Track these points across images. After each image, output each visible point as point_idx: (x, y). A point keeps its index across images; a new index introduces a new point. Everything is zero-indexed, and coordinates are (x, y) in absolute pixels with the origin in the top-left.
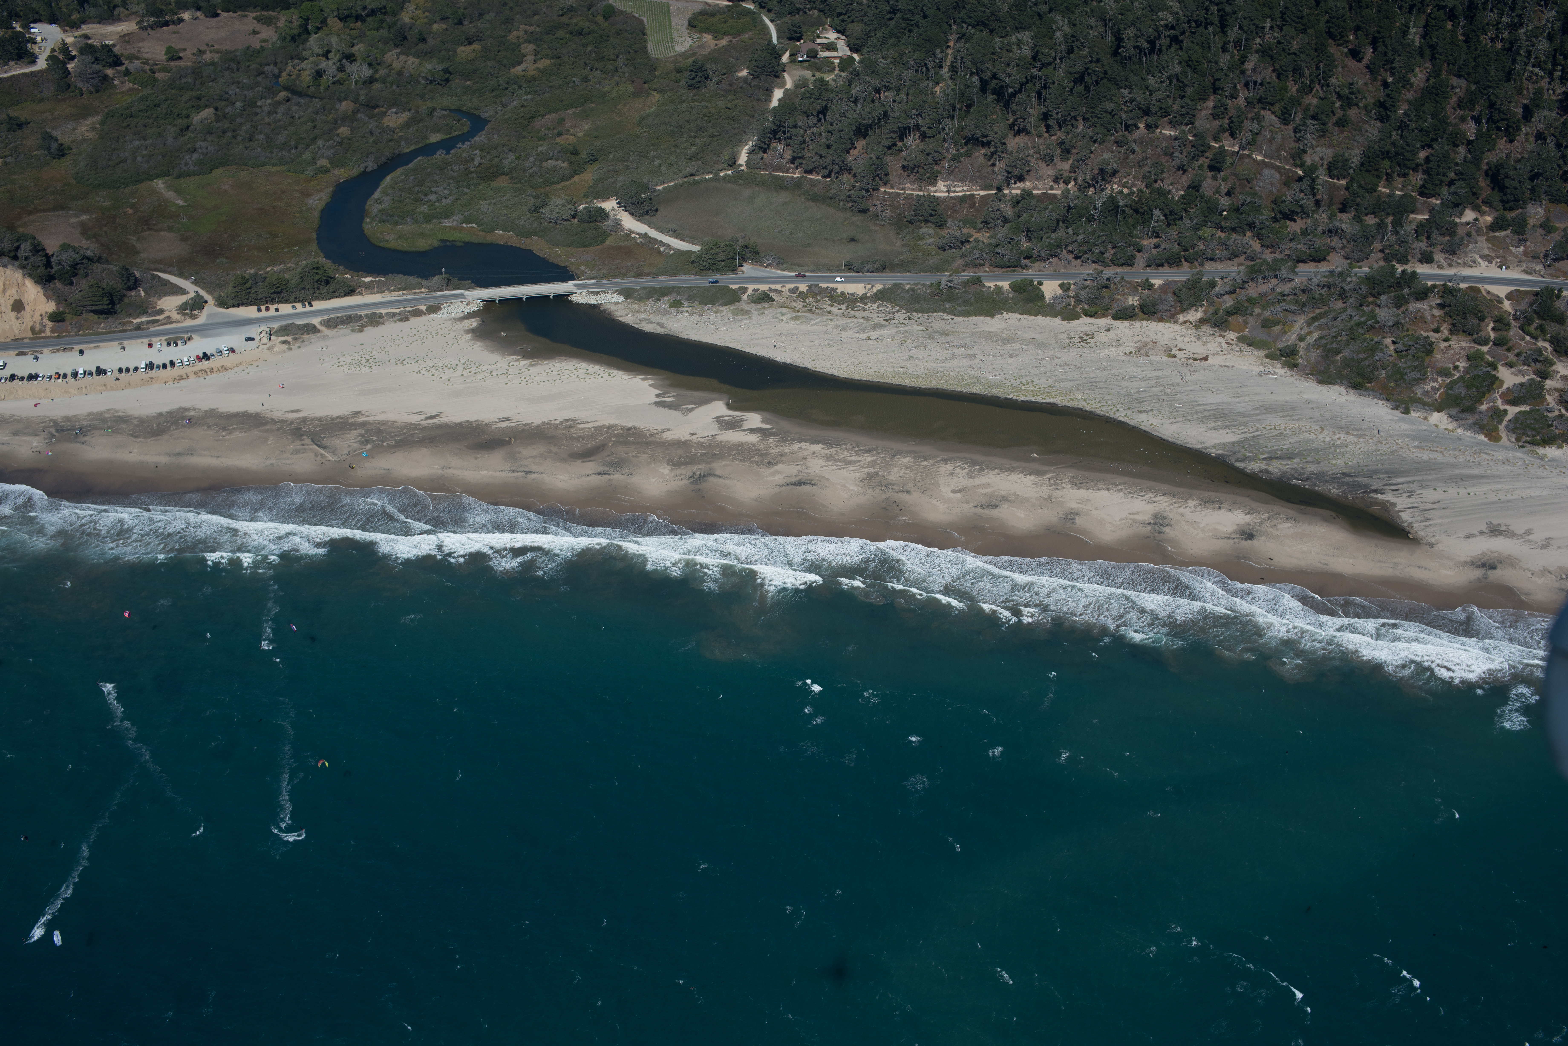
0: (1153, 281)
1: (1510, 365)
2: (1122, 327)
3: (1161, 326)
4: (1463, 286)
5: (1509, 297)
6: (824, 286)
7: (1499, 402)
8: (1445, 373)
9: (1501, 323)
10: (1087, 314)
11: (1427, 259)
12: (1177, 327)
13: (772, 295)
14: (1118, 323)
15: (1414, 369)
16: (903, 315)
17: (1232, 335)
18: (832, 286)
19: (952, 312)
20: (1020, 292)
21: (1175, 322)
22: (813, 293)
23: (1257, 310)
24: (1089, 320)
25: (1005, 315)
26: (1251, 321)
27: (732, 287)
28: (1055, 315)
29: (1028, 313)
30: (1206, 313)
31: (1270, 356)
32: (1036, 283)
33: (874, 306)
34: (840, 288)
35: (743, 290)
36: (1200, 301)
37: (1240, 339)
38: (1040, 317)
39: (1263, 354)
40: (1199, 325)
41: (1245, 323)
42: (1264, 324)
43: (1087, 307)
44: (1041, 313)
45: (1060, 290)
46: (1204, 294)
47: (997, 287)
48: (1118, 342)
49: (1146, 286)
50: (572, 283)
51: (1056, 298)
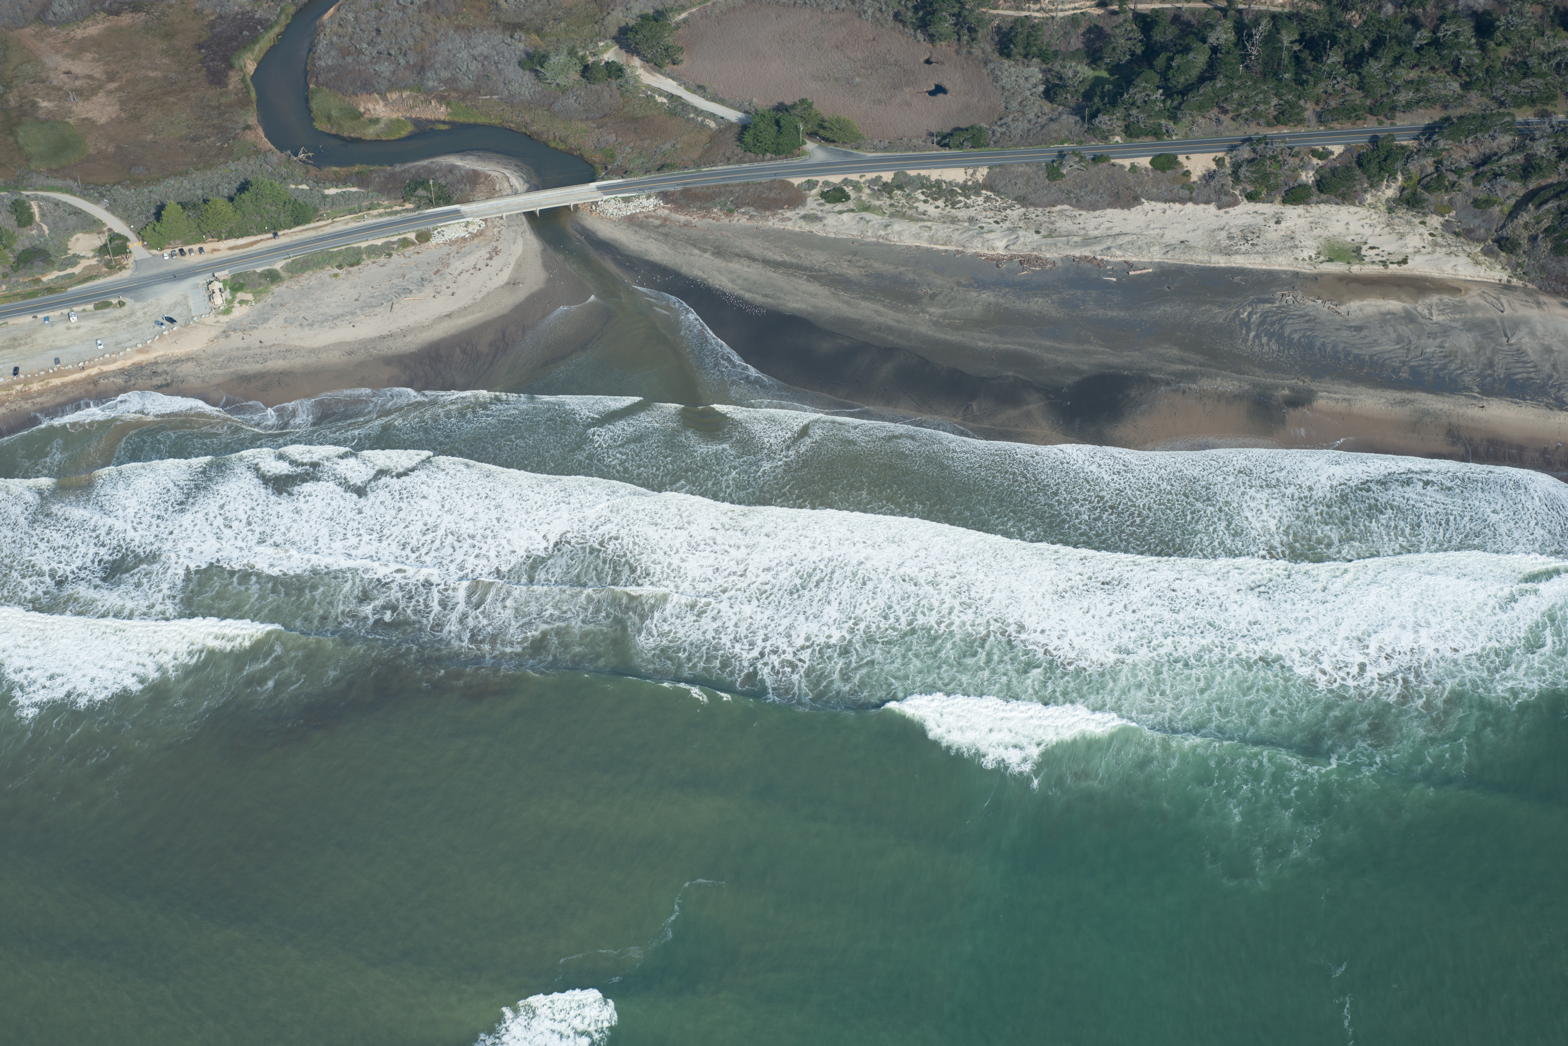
2: (1294, 217)
10: (1250, 198)
12: (1364, 212)
14: (1288, 211)
16: (1017, 212)
17: (1435, 221)
18: (923, 173)
19: (1079, 204)
20: (1163, 170)
21: (1361, 204)
22: (900, 184)
23: (1466, 183)
24: (1251, 207)
25: (1147, 205)
26: (1459, 197)
27: (796, 181)
28: (1207, 202)
29: (1174, 201)
30: (1402, 189)
31: (1486, 252)
32: (1181, 158)
33: (980, 200)
34: (934, 174)
35: (812, 185)
36: (1393, 176)
37: (1446, 225)
38: (1190, 205)
39: (1477, 249)
40: (1392, 207)
41: (1451, 203)
42: (1476, 203)
43: (1250, 189)
44: (1190, 199)
45: (1213, 166)
46: (1399, 165)
47: (1133, 167)
48: (1292, 240)
49: (1322, 154)
50: (594, 185)
51: (1208, 176)
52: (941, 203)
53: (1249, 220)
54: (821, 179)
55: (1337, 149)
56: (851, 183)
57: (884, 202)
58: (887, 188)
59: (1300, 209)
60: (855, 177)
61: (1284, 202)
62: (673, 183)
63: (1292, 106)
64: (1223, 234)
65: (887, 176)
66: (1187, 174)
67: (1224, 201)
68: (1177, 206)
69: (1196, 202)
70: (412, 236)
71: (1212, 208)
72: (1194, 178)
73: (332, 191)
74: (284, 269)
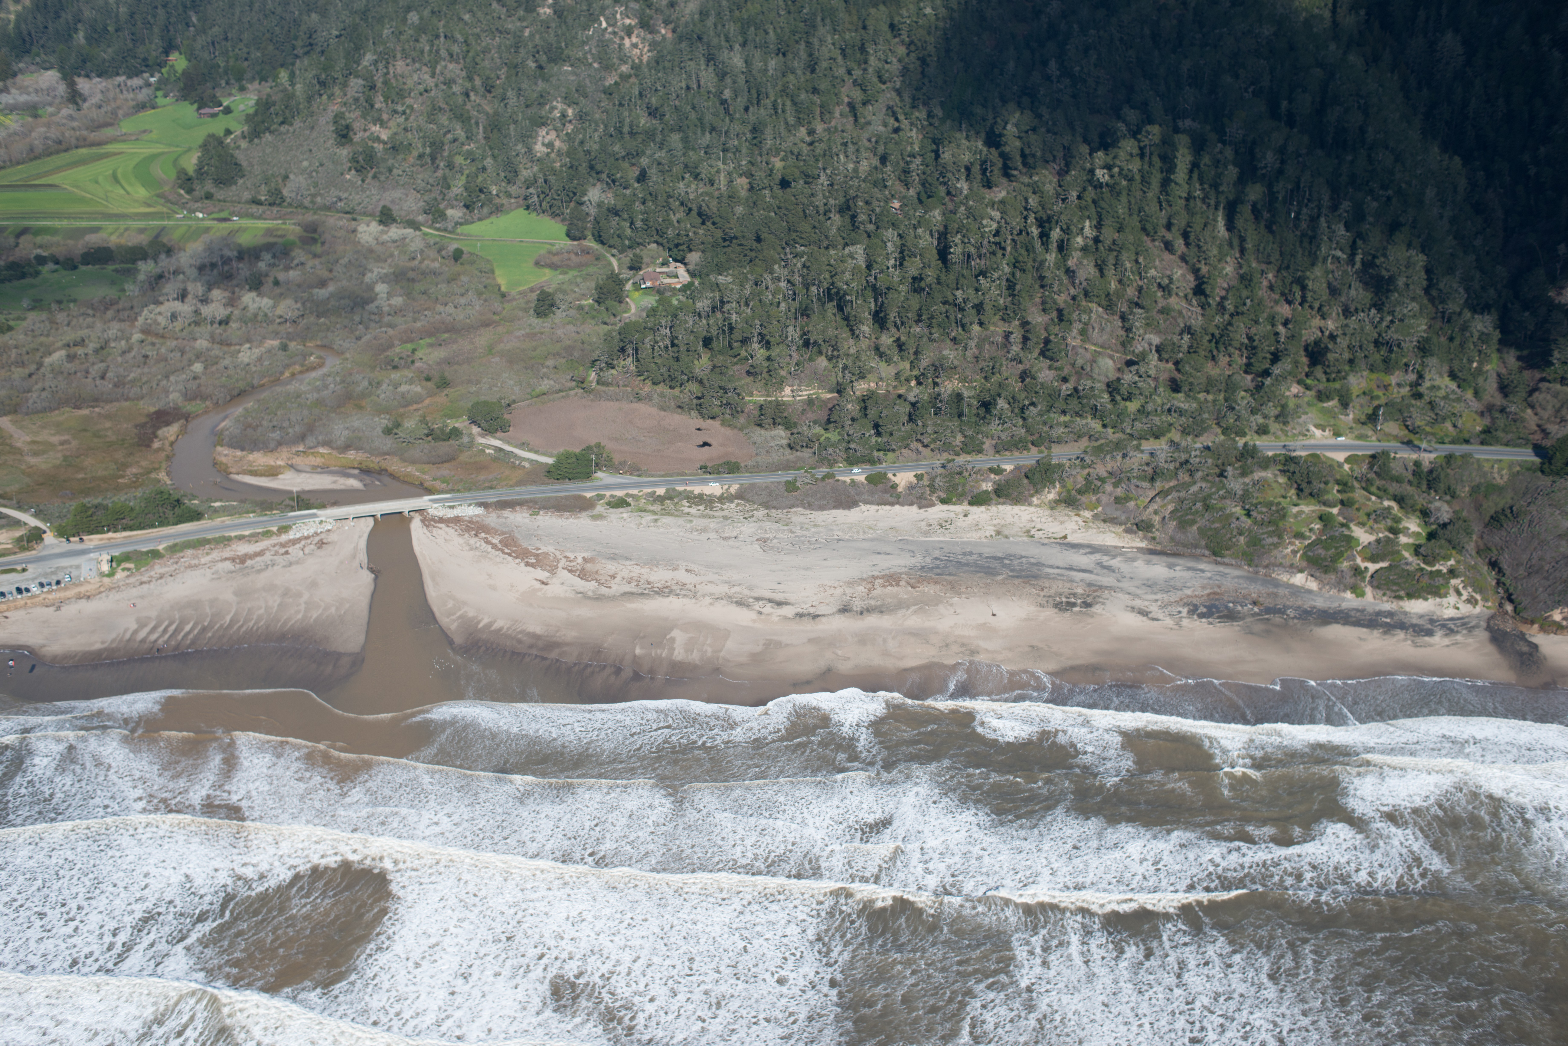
0: (1004, 467)
1: (1362, 524)
2: (979, 513)
3: (1017, 509)
4: (1303, 454)
5: (1347, 460)
6: (680, 488)
7: (1359, 560)
8: (1299, 536)
9: (1344, 485)
10: (944, 501)
11: (1262, 431)
12: (1032, 509)
13: (630, 500)
14: (974, 509)
15: (1271, 534)
16: (762, 512)
17: (1088, 514)
18: (689, 488)
19: (810, 507)
20: (876, 484)
21: (1030, 504)
22: (670, 496)
23: (1109, 488)
24: (945, 507)
25: (863, 507)
26: (1104, 499)
27: (588, 495)
28: (911, 504)
29: (885, 504)
30: (1060, 494)
31: (1128, 531)
32: (890, 475)
33: (733, 506)
34: (697, 490)
35: (600, 497)
36: (1053, 483)
37: (1096, 517)
38: (897, 507)
39: (1120, 529)
40: (1054, 505)
41: (1098, 501)
42: (1118, 500)
43: (943, 495)
44: (898, 503)
45: (914, 481)
46: (1056, 476)
47: (852, 481)
48: (977, 526)
49: (998, 471)
50: (427, 498)
51: (911, 488)
52: (702, 508)
53: (944, 515)
54: (608, 493)
55: (1009, 467)
56: (632, 496)
57: (657, 507)
58: (661, 499)
59: (983, 508)
60: (635, 492)
61: (971, 504)
62: (491, 497)
63: (972, 438)
64: (923, 524)
65: (661, 491)
66: (894, 486)
67: (923, 503)
68: (888, 507)
69: (902, 505)
70: (275, 529)
71: (914, 508)
72: (900, 489)
73: (217, 504)
74: (166, 549)
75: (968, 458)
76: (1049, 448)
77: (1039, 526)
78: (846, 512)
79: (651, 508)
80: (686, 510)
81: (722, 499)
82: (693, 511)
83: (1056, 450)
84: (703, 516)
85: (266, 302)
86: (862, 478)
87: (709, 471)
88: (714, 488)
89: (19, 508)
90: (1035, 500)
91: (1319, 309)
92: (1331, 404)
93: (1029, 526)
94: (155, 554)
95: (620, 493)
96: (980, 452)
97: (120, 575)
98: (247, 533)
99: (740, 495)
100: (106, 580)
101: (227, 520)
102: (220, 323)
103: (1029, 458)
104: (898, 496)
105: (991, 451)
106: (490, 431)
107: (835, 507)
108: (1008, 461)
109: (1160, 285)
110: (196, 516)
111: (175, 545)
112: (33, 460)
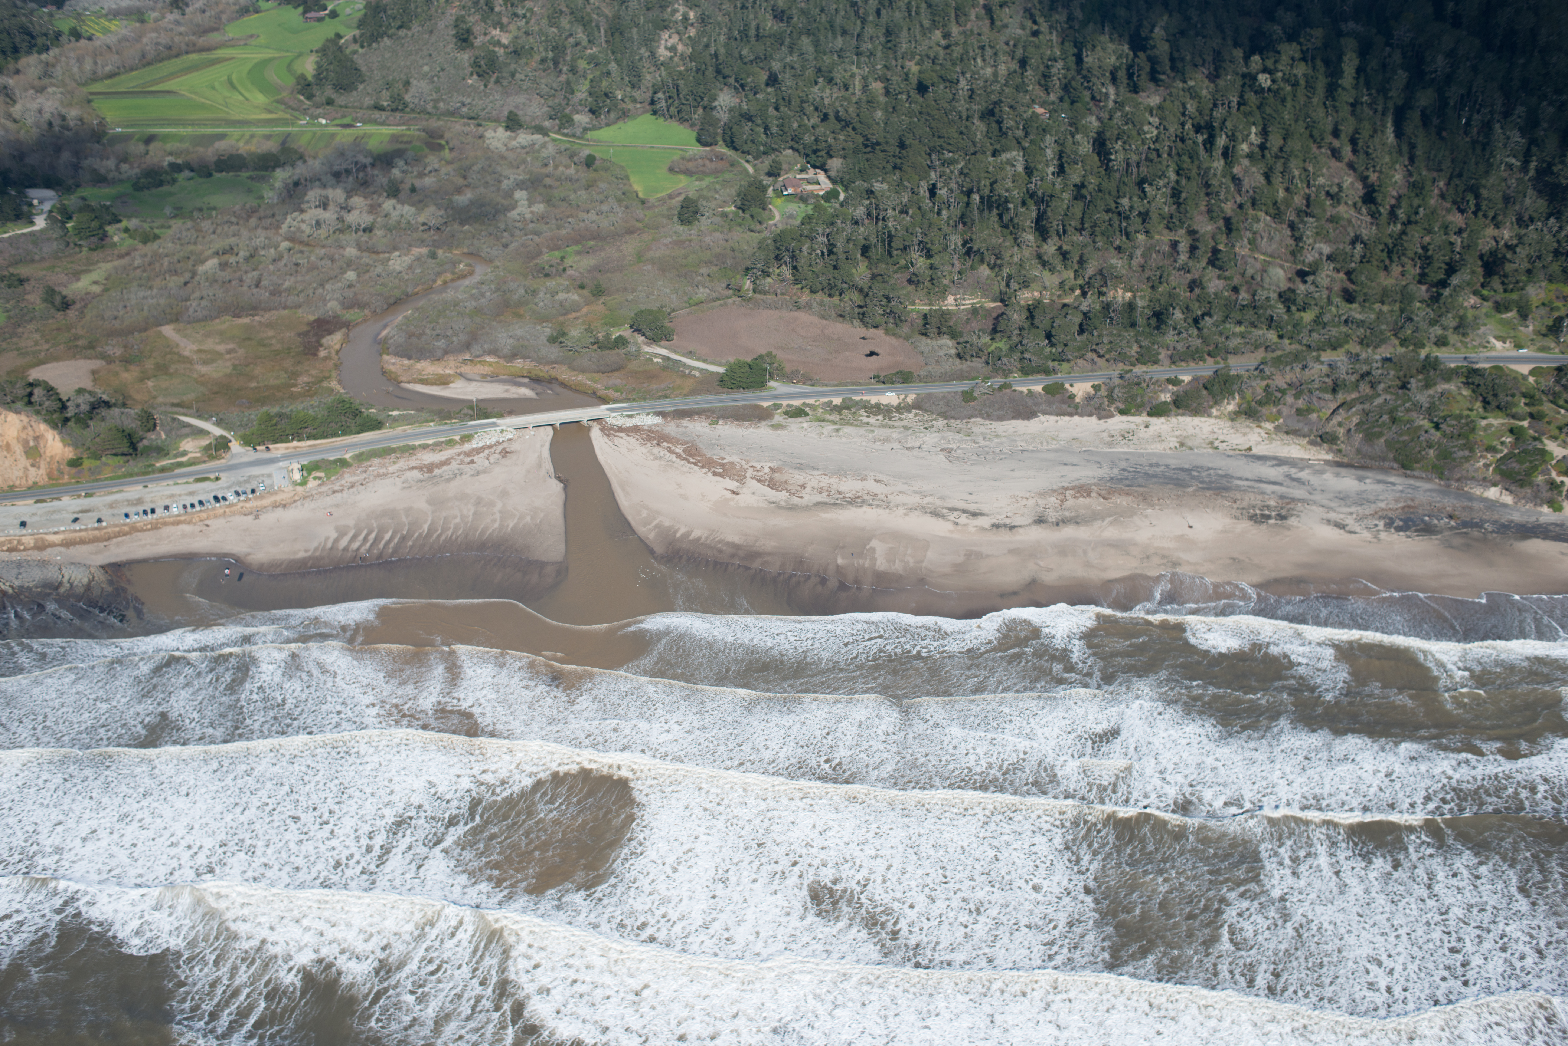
0: (1181, 378)
1: (1554, 438)
2: (1159, 424)
3: (1197, 421)
4: (1487, 366)
5: (1532, 372)
6: (857, 398)
7: (1554, 474)
8: (1491, 449)
9: (1531, 398)
10: (1123, 412)
11: (1442, 342)
12: (1212, 421)
13: (807, 410)
14: (1154, 420)
15: (1463, 447)
16: (941, 422)
17: (1269, 426)
18: (865, 398)
19: (988, 417)
20: (1053, 395)
21: (1209, 416)
22: (847, 405)
23: (1289, 399)
24: (1125, 418)
25: (1042, 418)
26: (1285, 410)
27: (765, 404)
28: (1090, 415)
29: (1064, 414)
30: (1240, 406)
31: (1312, 443)
32: (1067, 386)
33: (911, 415)
34: (874, 399)
35: (777, 407)
36: (1231, 394)
37: (1277, 429)
38: (1076, 418)
39: (1305, 441)
40: (1234, 417)
41: (1279, 413)
42: (1299, 412)
43: (1121, 406)
44: (1077, 414)
45: (1092, 391)
46: (1235, 387)
47: (1029, 391)
48: (1159, 437)
49: (1175, 382)
50: (604, 407)
51: (1089, 398)
52: (880, 417)
53: (1124, 426)
54: (785, 403)
55: (1186, 378)
56: (809, 405)
57: (835, 417)
58: (838, 409)
59: (1162, 419)
60: (811, 401)
61: (1150, 414)
62: (669, 406)
63: (1148, 349)
64: (1105, 435)
65: (837, 401)
66: (1072, 397)
67: (1103, 414)
68: (1067, 418)
69: (1081, 415)
70: (457, 438)
71: (1094, 419)
72: (1077, 400)
73: (395, 413)
74: (352, 457)
75: (1144, 368)
76: (1225, 359)
77: (1221, 438)
78: (1026, 422)
79: (828, 417)
80: (865, 420)
81: (899, 409)
82: (872, 420)
83: (1232, 360)
84: (884, 426)
85: (408, 210)
86: (1038, 388)
87: (883, 380)
88: (890, 398)
89: (200, 417)
90: (1214, 411)
91: (1494, 218)
92: (1509, 315)
93: (1212, 437)
94: (343, 463)
95: (797, 403)
96: (1156, 362)
97: (312, 484)
98: (430, 442)
99: (917, 405)
100: (299, 489)
101: (409, 429)
102: (364, 230)
103: (1207, 369)
104: (1076, 407)
105: (1167, 362)
106: (654, 340)
107: (1014, 418)
108: (1185, 371)
109: (1328, 193)
110: (377, 425)
111: (361, 454)
112: (204, 369)
